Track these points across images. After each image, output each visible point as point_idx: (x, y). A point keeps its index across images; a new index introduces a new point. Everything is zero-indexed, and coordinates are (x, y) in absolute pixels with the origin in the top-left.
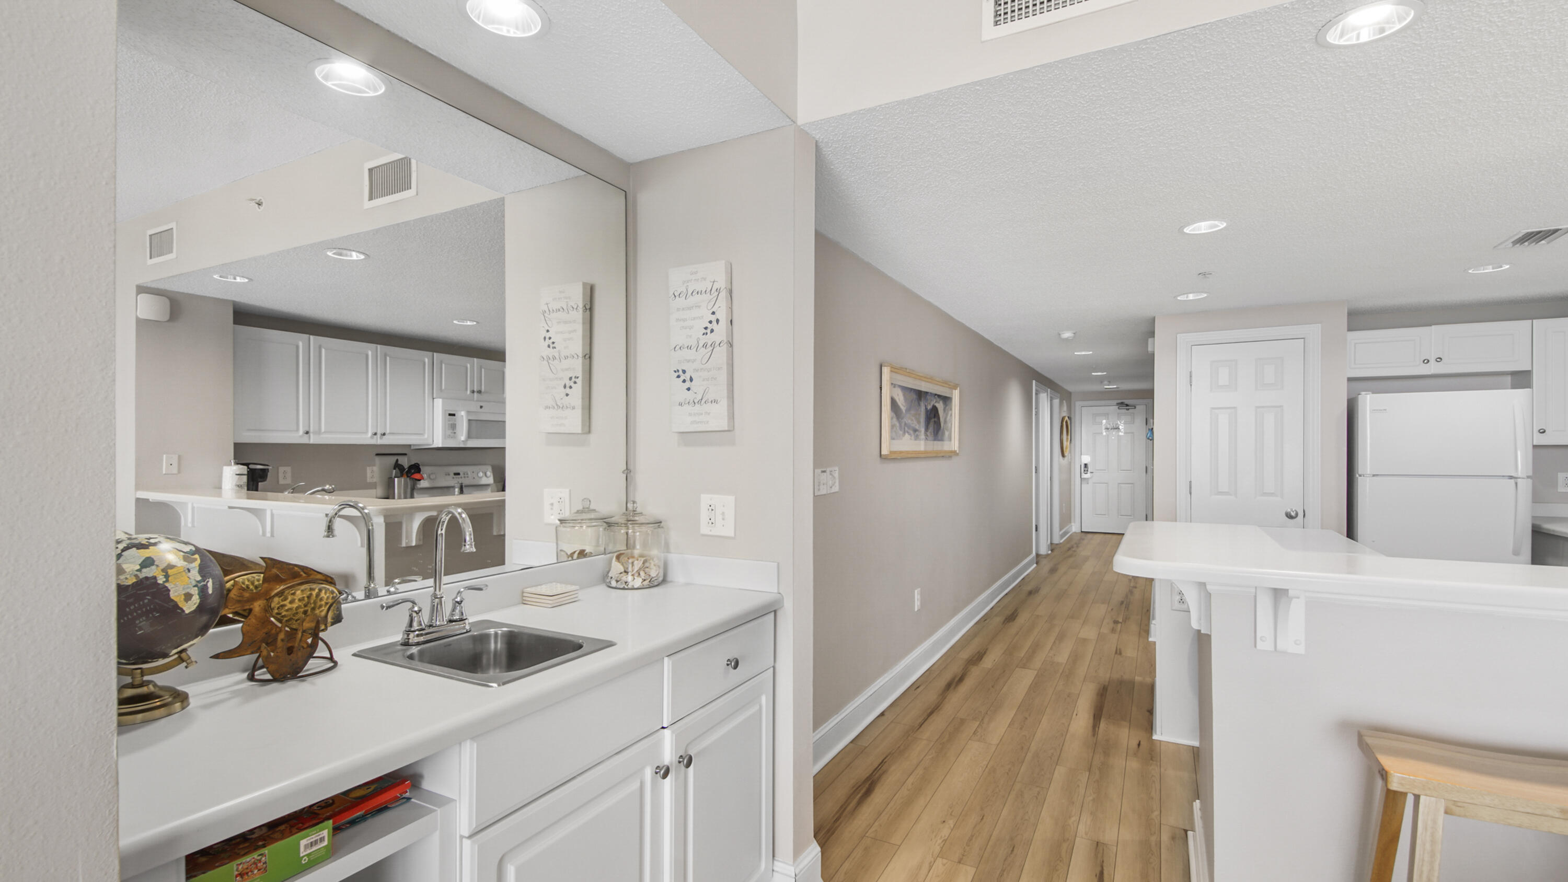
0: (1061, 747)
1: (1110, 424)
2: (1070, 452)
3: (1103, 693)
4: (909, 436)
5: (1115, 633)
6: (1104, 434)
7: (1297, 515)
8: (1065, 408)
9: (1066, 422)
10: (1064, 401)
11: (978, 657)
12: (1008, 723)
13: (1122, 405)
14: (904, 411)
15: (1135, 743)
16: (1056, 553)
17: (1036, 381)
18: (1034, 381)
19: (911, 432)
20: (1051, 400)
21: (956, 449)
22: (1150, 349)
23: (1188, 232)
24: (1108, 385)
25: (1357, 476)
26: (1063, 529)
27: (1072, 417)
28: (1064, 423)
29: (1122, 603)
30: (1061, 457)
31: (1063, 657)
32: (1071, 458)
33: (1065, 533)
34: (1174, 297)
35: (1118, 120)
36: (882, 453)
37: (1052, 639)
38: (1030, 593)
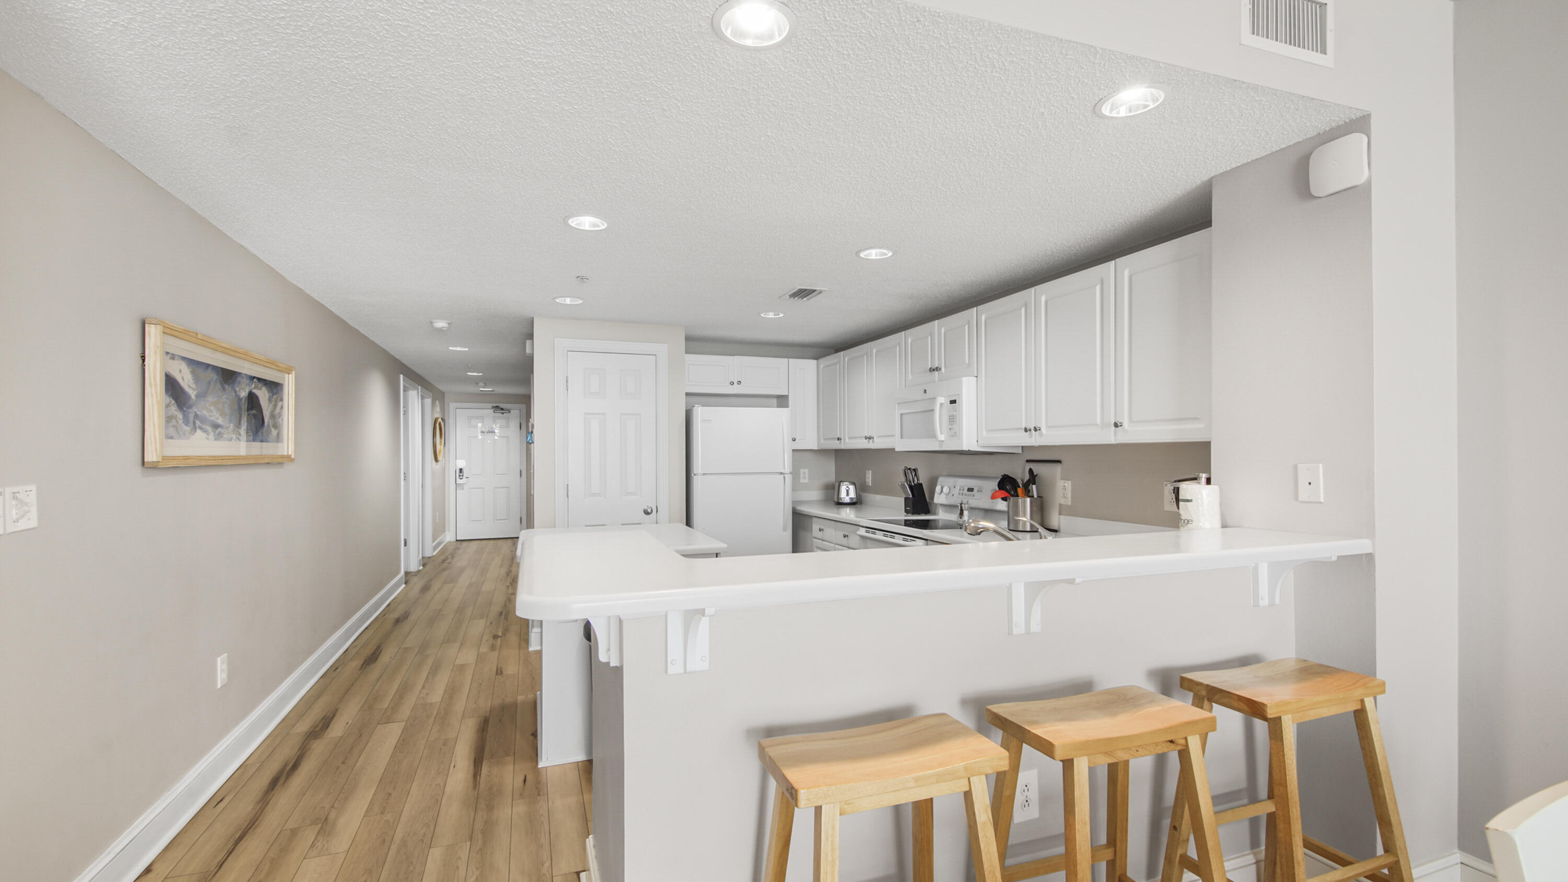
0: (435, 820)
1: (485, 428)
2: (444, 456)
3: (484, 727)
4: (204, 435)
5: (495, 650)
6: (480, 437)
7: (652, 511)
8: (438, 409)
9: (440, 424)
10: (437, 402)
11: (326, 722)
12: (364, 810)
13: (496, 408)
14: (193, 397)
15: (521, 778)
16: (428, 567)
17: (403, 375)
18: (402, 376)
19: (209, 429)
20: (422, 399)
21: (290, 453)
22: (528, 351)
23: (573, 225)
24: (484, 388)
25: (693, 475)
26: (436, 539)
27: (446, 418)
28: (438, 425)
29: (501, 614)
30: (434, 461)
31: (437, 696)
32: (445, 464)
33: (439, 544)
34: (553, 299)
35: (508, 36)
36: (146, 460)
37: (424, 675)
38: (398, 621)
